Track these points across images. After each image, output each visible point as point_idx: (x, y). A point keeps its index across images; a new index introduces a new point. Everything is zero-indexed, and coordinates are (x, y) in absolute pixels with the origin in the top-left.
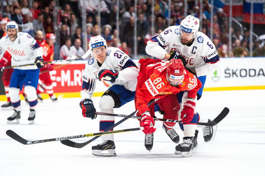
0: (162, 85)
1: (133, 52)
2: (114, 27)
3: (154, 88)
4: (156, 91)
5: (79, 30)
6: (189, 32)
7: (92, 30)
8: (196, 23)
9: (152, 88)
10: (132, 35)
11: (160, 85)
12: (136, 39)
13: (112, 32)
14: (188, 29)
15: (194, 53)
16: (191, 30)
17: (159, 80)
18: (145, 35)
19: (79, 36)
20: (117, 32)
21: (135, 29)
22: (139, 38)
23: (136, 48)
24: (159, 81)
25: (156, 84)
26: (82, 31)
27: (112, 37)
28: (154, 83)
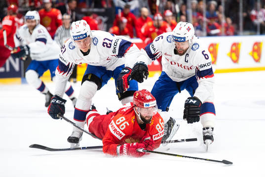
0: (126, 124)
1: (238, 29)
2: (219, 3)
3: (118, 130)
4: (121, 132)
5: (184, 7)
6: (183, 41)
7: (197, 6)
8: (189, 29)
9: (115, 130)
10: (238, 11)
11: (123, 124)
12: (242, 15)
13: (217, 8)
14: (181, 38)
15: (187, 62)
16: (184, 38)
17: (122, 119)
18: (251, 10)
19: (184, 12)
20: (222, 8)
21: (241, 5)
22: (245, 14)
23: (241, 24)
24: (122, 121)
25: (119, 124)
26: (187, 8)
27: (217, 13)
28: (117, 123)
